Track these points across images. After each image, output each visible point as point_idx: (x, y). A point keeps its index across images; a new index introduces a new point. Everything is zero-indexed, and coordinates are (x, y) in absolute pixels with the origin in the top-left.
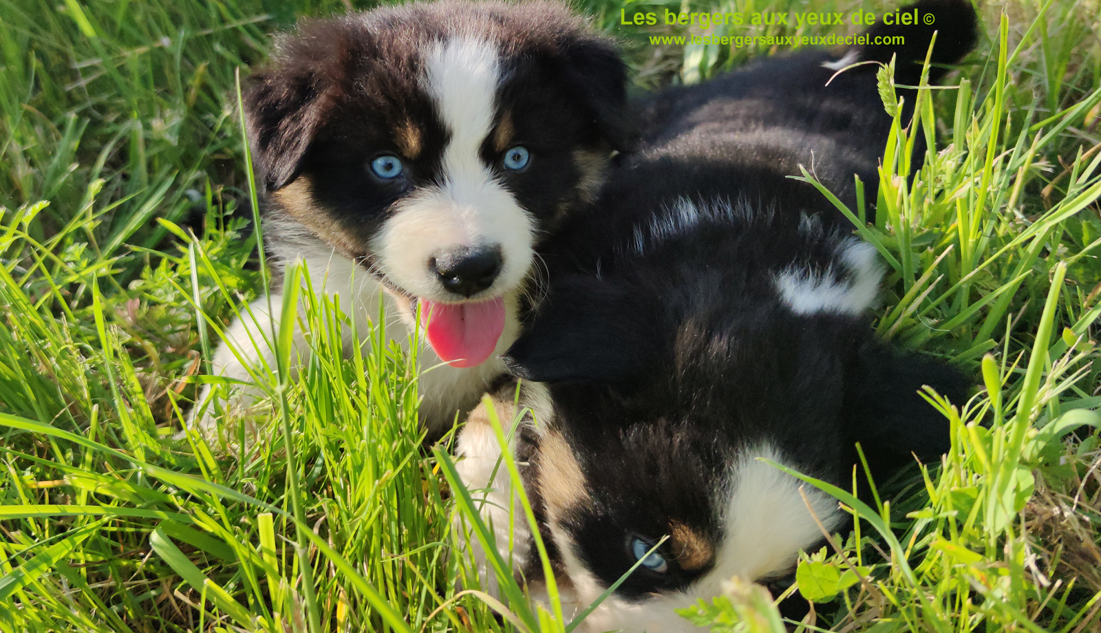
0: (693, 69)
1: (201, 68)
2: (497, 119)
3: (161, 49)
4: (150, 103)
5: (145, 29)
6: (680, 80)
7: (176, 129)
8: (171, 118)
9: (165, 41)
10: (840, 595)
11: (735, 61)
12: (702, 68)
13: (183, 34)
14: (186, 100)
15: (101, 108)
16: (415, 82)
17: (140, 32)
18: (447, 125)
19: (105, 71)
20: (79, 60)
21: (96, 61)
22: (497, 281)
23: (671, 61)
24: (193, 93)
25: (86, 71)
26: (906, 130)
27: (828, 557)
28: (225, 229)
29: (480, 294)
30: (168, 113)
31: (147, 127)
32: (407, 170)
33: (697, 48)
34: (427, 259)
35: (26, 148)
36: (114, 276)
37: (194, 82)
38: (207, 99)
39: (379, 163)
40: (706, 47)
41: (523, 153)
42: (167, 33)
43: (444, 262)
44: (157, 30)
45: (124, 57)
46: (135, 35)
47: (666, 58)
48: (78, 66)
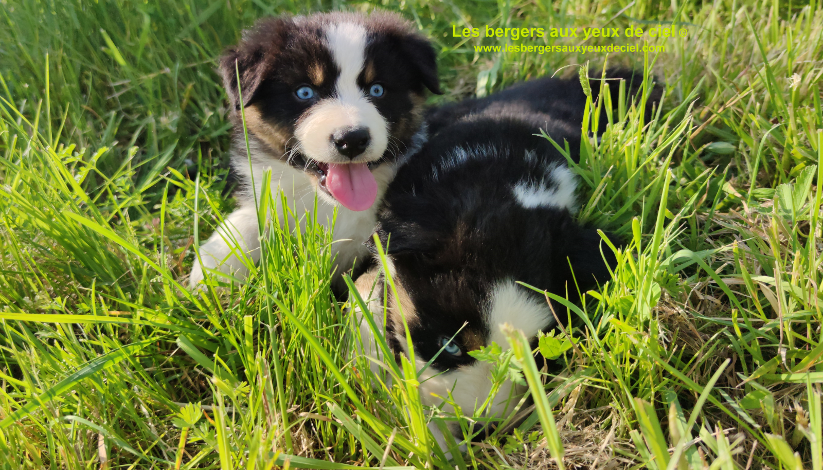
0: (482, 88)
1: (190, 86)
2: (366, 63)
3: (165, 75)
4: (159, 106)
5: (154, 63)
6: (475, 95)
7: (176, 123)
8: (172, 116)
9: (167, 70)
10: (562, 356)
11: (506, 83)
12: (487, 87)
13: (178, 65)
14: (181, 107)
15: (128, 111)
16: (321, 42)
17: (151, 64)
18: (338, 66)
19: (130, 88)
20: (114, 81)
21: (126, 82)
22: (368, 149)
23: (469, 86)
24: (185, 101)
25: (118, 88)
26: (595, 104)
27: (555, 335)
28: (212, 175)
29: (358, 157)
30: (170, 113)
31: (158, 122)
32: (316, 94)
33: (485, 75)
34: (328, 135)
35: (85, 132)
36: (145, 205)
37: (186, 95)
38: (193, 105)
39: (301, 92)
40: (490, 75)
41: (380, 89)
42: (167, 65)
43: (338, 136)
44: (162, 65)
45: (142, 80)
46: (148, 66)
47: (466, 84)
48: (113, 85)
